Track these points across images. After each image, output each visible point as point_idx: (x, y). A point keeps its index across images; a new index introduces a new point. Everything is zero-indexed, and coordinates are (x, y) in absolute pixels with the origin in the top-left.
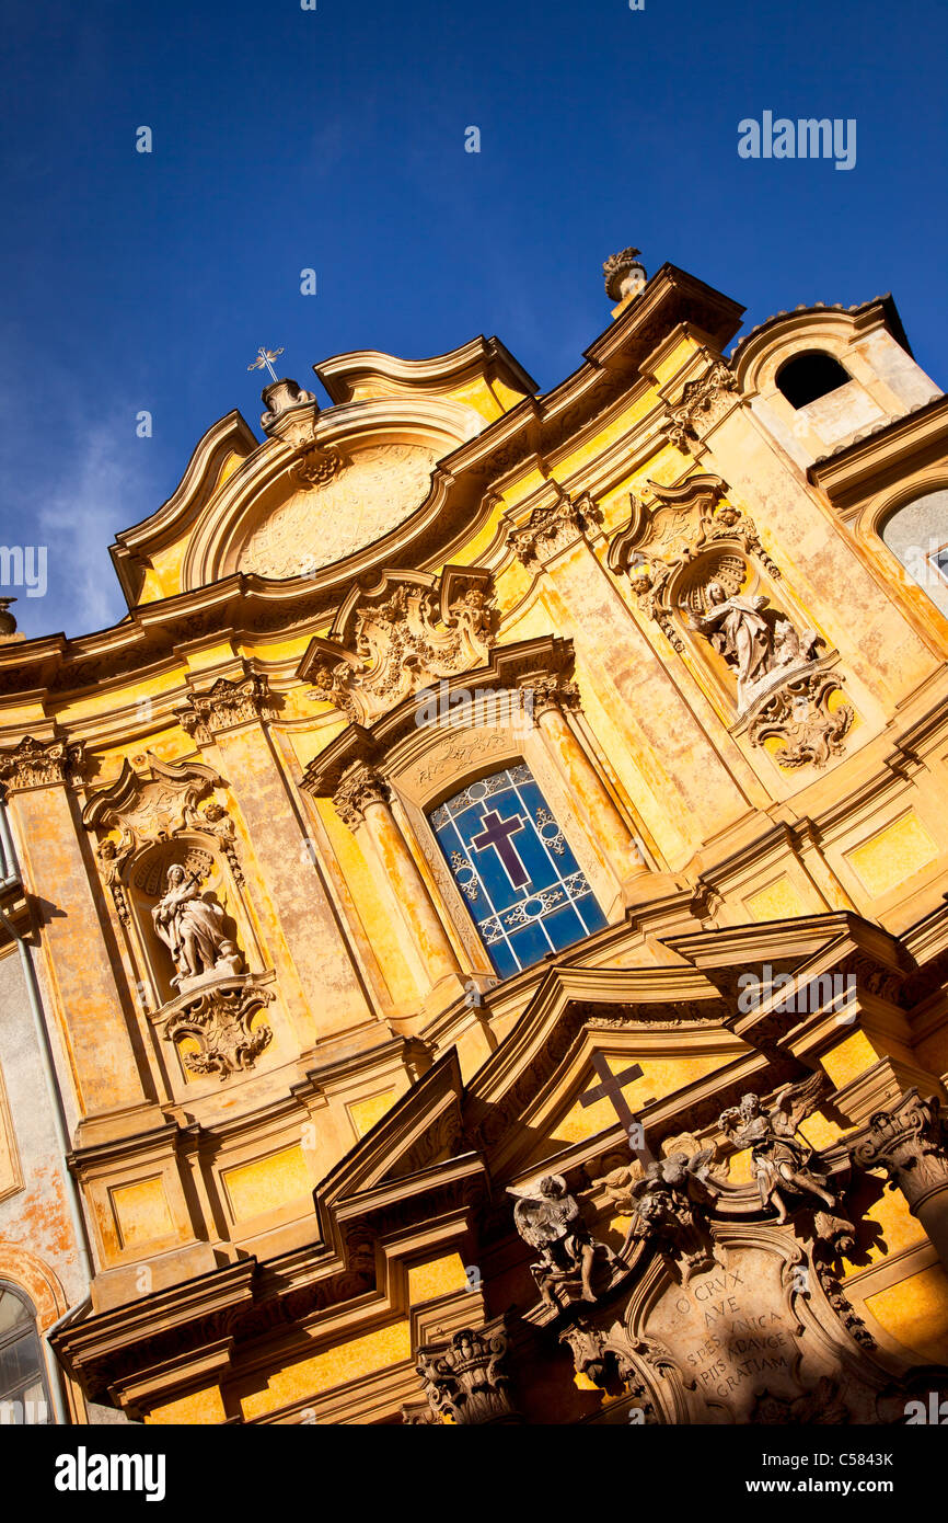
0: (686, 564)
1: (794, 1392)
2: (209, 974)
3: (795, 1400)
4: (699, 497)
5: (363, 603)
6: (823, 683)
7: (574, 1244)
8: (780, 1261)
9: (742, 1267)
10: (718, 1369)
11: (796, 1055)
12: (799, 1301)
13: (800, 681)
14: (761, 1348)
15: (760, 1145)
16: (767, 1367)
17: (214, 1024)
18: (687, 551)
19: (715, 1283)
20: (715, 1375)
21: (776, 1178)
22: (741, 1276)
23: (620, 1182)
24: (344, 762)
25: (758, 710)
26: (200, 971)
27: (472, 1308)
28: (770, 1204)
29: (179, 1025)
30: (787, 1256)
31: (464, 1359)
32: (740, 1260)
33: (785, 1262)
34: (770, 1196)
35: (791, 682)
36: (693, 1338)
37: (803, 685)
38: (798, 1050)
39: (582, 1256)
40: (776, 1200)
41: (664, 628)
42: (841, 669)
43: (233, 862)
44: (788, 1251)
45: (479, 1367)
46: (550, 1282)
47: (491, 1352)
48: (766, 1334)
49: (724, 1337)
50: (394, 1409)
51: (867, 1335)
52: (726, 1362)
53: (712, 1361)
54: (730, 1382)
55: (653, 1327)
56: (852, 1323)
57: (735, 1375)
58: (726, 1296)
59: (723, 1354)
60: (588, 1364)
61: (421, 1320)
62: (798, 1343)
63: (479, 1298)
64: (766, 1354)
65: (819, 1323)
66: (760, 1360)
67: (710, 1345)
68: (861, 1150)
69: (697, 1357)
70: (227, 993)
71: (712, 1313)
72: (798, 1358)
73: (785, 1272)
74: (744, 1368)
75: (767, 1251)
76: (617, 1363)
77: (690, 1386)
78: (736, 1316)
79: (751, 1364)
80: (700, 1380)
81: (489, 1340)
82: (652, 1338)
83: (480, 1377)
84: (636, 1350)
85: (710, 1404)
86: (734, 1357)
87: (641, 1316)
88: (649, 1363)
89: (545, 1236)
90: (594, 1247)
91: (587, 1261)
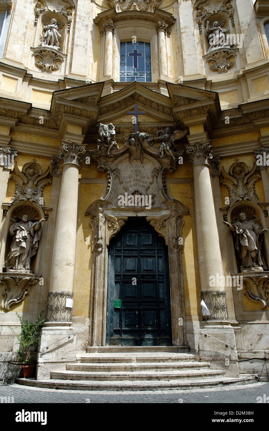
1: (144, 193)
2: (51, 46)
6: (231, 55)
7: (110, 139)
8: (154, 167)
9: (146, 165)
10: (129, 182)
11: (184, 124)
12: (155, 177)
13: (226, 51)
14: (141, 182)
15: (165, 140)
17: (47, 58)
18: (214, 11)
19: (138, 165)
21: (165, 148)
22: (144, 167)
23: (127, 135)
28: (160, 153)
29: (37, 54)
31: (72, 149)
32: (146, 163)
33: (156, 168)
34: (161, 151)
35: (224, 50)
36: (127, 174)
37: (226, 52)
38: (186, 123)
39: (111, 144)
40: (162, 153)
41: (199, 27)
42: (237, 54)
43: (69, 27)
44: (158, 166)
45: (75, 152)
46: (100, 146)
47: (79, 151)
48: (144, 180)
49: (134, 176)
50: (50, 156)
51: (166, 190)
52: (132, 181)
53: (129, 180)
54: (131, 186)
55: (119, 167)
56: (165, 186)
57: (133, 185)
58: (139, 169)
59: (132, 180)
60: (100, 167)
61: (66, 136)
62: (150, 185)
63: (82, 139)
64: (142, 184)
65: (157, 183)
66: (140, 185)
67: (130, 177)
68: (189, 149)
69: (126, 178)
70: (53, 53)
71: (134, 171)
72: (149, 188)
73: (155, 170)
74: (135, 185)
75: (153, 164)
76: (107, 171)
77: (121, 183)
78: (139, 174)
79: (137, 184)
80: (124, 182)
81: (80, 148)
82: (117, 169)
83: (74, 154)
84: (113, 171)
85: (124, 188)
86: (134, 181)
87: (117, 164)
88: (114, 174)
89: (104, 134)
90: (115, 143)
91: (111, 145)
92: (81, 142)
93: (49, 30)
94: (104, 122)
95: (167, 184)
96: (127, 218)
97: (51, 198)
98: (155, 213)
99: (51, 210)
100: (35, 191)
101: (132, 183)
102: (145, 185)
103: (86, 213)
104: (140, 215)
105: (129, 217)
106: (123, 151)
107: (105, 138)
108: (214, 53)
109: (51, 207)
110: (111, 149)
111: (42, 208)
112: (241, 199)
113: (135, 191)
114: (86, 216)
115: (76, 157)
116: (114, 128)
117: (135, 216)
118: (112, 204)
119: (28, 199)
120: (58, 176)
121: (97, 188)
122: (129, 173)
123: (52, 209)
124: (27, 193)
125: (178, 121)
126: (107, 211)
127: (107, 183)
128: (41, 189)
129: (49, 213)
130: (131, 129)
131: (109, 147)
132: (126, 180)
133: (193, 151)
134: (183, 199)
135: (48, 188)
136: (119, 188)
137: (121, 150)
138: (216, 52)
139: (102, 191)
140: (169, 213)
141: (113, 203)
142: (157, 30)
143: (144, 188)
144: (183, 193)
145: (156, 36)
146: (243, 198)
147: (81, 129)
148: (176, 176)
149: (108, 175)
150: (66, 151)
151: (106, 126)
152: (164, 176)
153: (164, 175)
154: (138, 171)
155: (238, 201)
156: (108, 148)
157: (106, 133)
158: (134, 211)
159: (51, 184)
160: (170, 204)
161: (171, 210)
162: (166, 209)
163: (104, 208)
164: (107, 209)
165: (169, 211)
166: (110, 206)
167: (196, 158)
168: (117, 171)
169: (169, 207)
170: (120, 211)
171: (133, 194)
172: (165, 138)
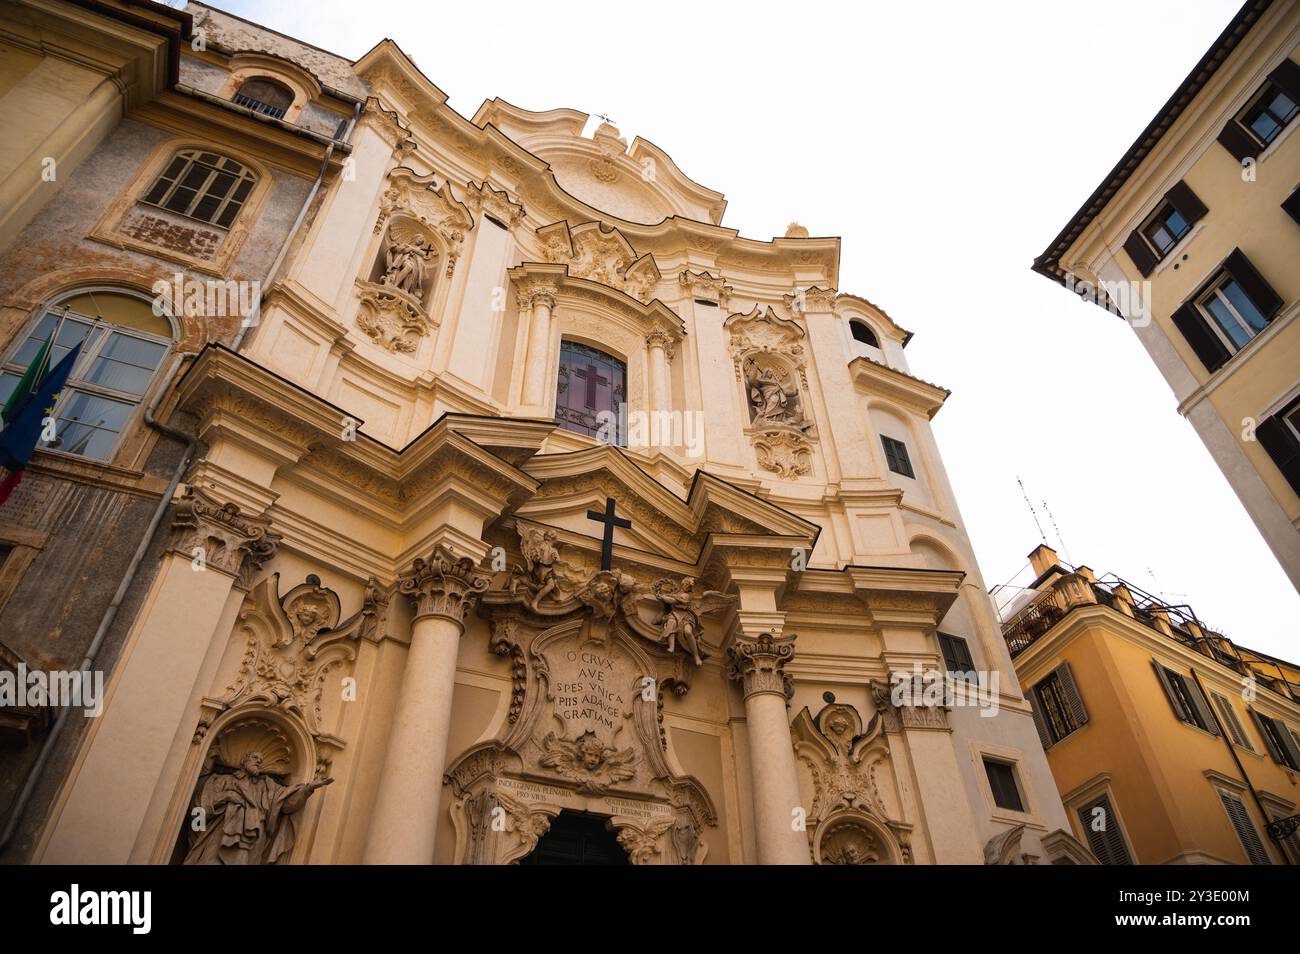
0: (761, 352)
4: (788, 332)
5: (593, 231)
6: (803, 446)
7: (549, 572)
8: (639, 674)
9: (617, 661)
10: (572, 701)
13: (796, 436)
14: (603, 709)
15: (680, 606)
16: (600, 721)
17: (390, 316)
18: (766, 347)
19: (597, 658)
20: (568, 703)
21: (680, 628)
22: (613, 665)
24: (544, 277)
25: (766, 431)
26: (401, 285)
29: (370, 298)
30: (645, 674)
31: (457, 575)
32: (618, 657)
34: (669, 635)
35: (792, 433)
36: (568, 676)
37: (795, 438)
39: (546, 584)
40: (672, 641)
42: (816, 447)
43: (451, 264)
47: (473, 585)
48: (610, 703)
49: (587, 687)
51: (666, 744)
52: (579, 701)
53: (572, 695)
54: (575, 713)
55: (548, 653)
56: (663, 732)
57: (580, 711)
58: (599, 669)
59: (580, 696)
60: (503, 642)
62: (625, 721)
63: (481, 552)
64: (604, 714)
65: (642, 720)
66: (598, 716)
67: (574, 686)
68: (743, 646)
69: (563, 687)
70: (410, 309)
71: (587, 672)
72: (620, 729)
74: (588, 712)
75: (636, 664)
76: (519, 655)
77: (550, 699)
78: (600, 683)
79: (593, 713)
80: (557, 701)
81: (476, 578)
82: (544, 658)
83: (459, 592)
84: (533, 657)
85: (556, 716)
86: (586, 702)
87: (547, 642)
88: (535, 669)
90: (556, 584)
91: (548, 588)
93: (407, 256)
96: (558, 812)
98: (636, 808)
99: (341, 749)
100: (303, 676)
101: (580, 708)
102: (613, 718)
103: (445, 776)
104: (596, 806)
105: (565, 812)
106: (568, 609)
107: (538, 565)
108: (770, 431)
109: (341, 736)
110: (543, 599)
111: (314, 737)
112: (846, 804)
113: (587, 732)
117: (581, 808)
118: (520, 758)
119: (280, 699)
120: (378, 643)
122: (573, 674)
123: (343, 742)
124: (279, 676)
126: (504, 780)
127: (511, 693)
128: (320, 675)
129: (334, 757)
131: (539, 591)
132: (563, 694)
133: (751, 653)
135: (341, 673)
136: (542, 713)
138: (774, 430)
140: (670, 814)
141: (522, 757)
142: (648, 342)
143: (608, 727)
145: (644, 353)
146: (850, 801)
147: (480, 523)
149: (519, 667)
152: (661, 702)
154: (597, 674)
155: (840, 806)
158: (580, 793)
159: (351, 663)
160: (676, 788)
161: (677, 805)
162: (664, 801)
163: (497, 770)
164: (506, 774)
165: (670, 807)
166: (514, 766)
167: (758, 671)
168: (543, 662)
169: (672, 795)
170: (541, 787)
171: (580, 739)
172: (681, 603)
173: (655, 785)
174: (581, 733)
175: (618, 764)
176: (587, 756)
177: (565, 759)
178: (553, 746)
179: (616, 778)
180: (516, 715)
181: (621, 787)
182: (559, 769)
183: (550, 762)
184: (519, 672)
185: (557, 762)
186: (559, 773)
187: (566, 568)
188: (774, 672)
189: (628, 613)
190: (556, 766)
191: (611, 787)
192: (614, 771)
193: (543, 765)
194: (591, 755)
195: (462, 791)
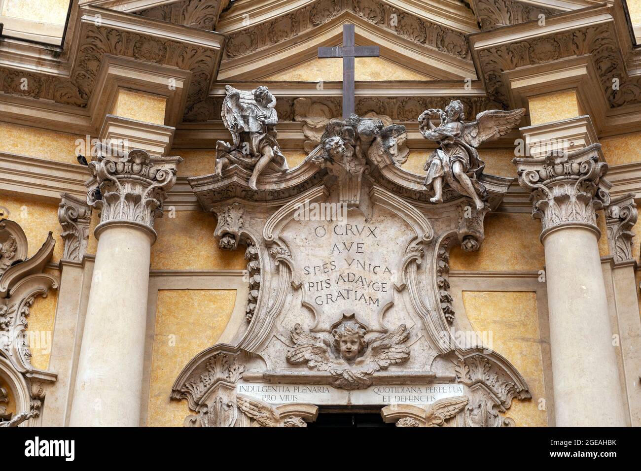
1: (374, 324)
3: (372, 331)
7: (261, 141)
8: (412, 236)
9: (381, 227)
10: (324, 285)
11: (512, 88)
12: (413, 268)
14: (366, 286)
15: (446, 142)
16: (363, 300)
19: (354, 228)
20: (320, 288)
21: (446, 169)
22: (377, 232)
23: (318, 126)
27: (157, 143)
28: (431, 187)
30: (421, 235)
31: (132, 172)
33: (416, 238)
34: (434, 179)
36: (316, 256)
38: (515, 85)
39: (262, 155)
40: (438, 186)
44: (423, 231)
45: (141, 184)
46: (226, 160)
47: (155, 179)
48: (374, 278)
49: (341, 265)
50: (57, 195)
51: (453, 313)
52: (333, 283)
53: (323, 277)
54: (329, 297)
55: (288, 235)
56: (447, 299)
57: (335, 294)
58: (356, 239)
59: (334, 276)
60: (225, 234)
61: (112, 129)
62: (397, 296)
63: (166, 140)
64: (367, 291)
65: (419, 290)
66: (359, 296)
67: (326, 267)
68: (528, 174)
69: (311, 270)
71: (341, 247)
72: (391, 306)
73: (413, 244)
74: (345, 294)
75: (407, 225)
76: (249, 245)
77: (296, 288)
78: (358, 257)
79: (352, 294)
80: (306, 286)
81: (158, 171)
82: (284, 241)
83: (138, 190)
84: (268, 245)
85: (304, 305)
86: (341, 281)
87: (285, 223)
88: (273, 256)
89: (241, 123)
90: (275, 153)
91: (264, 161)
92: (162, 150)
94: (242, 82)
95: (455, 293)
96: (314, 411)
97: (55, 339)
98: (414, 394)
99: (52, 383)
101: (334, 289)
102: (380, 295)
103: (173, 391)
104: (360, 399)
105: (324, 411)
106: (303, 178)
107: (245, 136)
109: (52, 371)
110: (263, 174)
111: (23, 374)
113: (344, 316)
114: (174, 405)
115: (144, 201)
116: (274, 102)
117: (344, 402)
118: (263, 360)
120: (82, 265)
121: (212, 306)
122: (324, 253)
123: (56, 376)
125: (490, 80)
126: (245, 385)
127: (246, 290)
129: (47, 392)
130: (331, 105)
131: (254, 166)
132: (313, 278)
133: (541, 180)
134: (511, 344)
135: (45, 305)
136: (287, 304)
137: (298, 176)
139: (229, 316)
140: (461, 394)
141: (265, 358)
143: (374, 307)
144: (509, 325)
147: (163, 106)
148: (487, 264)
149: (250, 260)
150: (110, 180)
151: (247, 96)
152: (442, 264)
153: (446, 260)
154: (355, 246)
156: (251, 168)
157: (245, 119)
158: (340, 387)
159: (54, 292)
160: (465, 363)
161: (469, 382)
162: (452, 380)
163: (235, 376)
164: (246, 380)
165: (461, 386)
166: (257, 369)
167: (552, 203)
168: (283, 246)
169: (463, 371)
170: (291, 388)
171: (336, 326)
172: (447, 137)
173: (440, 363)
174: (337, 318)
175: (387, 347)
176: (342, 344)
177: (317, 351)
178: (302, 340)
179: (383, 363)
180: (251, 312)
181: (394, 371)
182: (311, 364)
183: (299, 358)
184: (252, 264)
185: (307, 356)
186: (311, 368)
187: (305, 128)
188: (573, 199)
189: (381, 165)
190: (306, 362)
191: (376, 374)
192: (383, 356)
193: (291, 363)
194: (345, 342)
195: (197, 404)
